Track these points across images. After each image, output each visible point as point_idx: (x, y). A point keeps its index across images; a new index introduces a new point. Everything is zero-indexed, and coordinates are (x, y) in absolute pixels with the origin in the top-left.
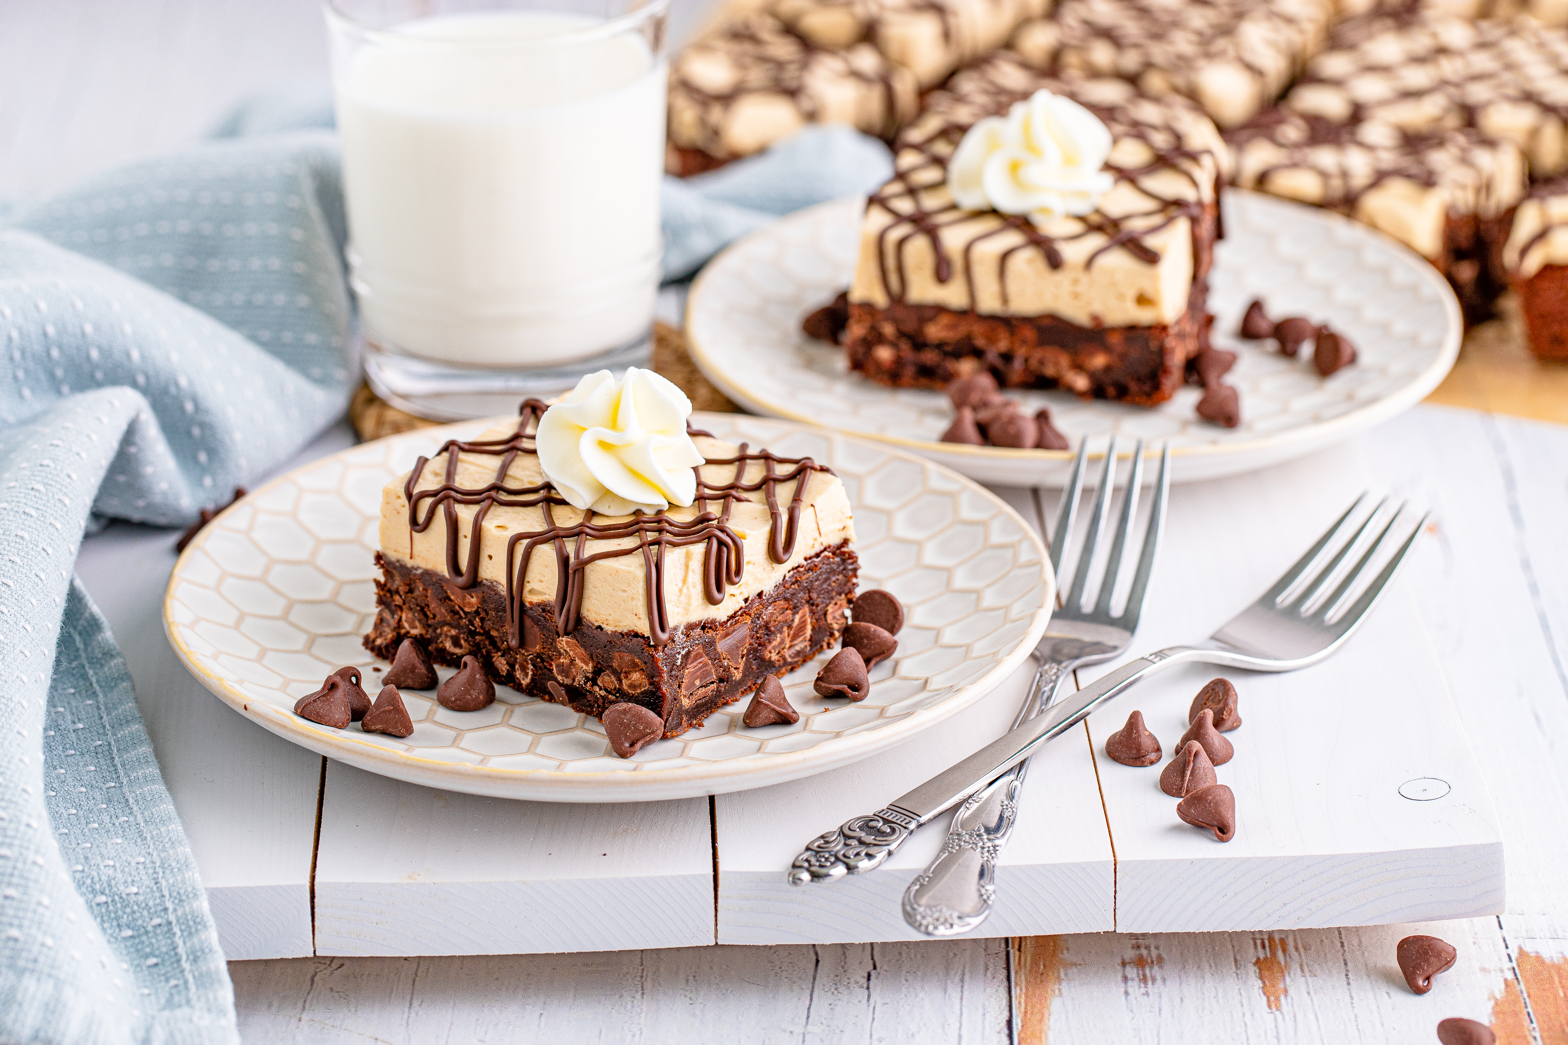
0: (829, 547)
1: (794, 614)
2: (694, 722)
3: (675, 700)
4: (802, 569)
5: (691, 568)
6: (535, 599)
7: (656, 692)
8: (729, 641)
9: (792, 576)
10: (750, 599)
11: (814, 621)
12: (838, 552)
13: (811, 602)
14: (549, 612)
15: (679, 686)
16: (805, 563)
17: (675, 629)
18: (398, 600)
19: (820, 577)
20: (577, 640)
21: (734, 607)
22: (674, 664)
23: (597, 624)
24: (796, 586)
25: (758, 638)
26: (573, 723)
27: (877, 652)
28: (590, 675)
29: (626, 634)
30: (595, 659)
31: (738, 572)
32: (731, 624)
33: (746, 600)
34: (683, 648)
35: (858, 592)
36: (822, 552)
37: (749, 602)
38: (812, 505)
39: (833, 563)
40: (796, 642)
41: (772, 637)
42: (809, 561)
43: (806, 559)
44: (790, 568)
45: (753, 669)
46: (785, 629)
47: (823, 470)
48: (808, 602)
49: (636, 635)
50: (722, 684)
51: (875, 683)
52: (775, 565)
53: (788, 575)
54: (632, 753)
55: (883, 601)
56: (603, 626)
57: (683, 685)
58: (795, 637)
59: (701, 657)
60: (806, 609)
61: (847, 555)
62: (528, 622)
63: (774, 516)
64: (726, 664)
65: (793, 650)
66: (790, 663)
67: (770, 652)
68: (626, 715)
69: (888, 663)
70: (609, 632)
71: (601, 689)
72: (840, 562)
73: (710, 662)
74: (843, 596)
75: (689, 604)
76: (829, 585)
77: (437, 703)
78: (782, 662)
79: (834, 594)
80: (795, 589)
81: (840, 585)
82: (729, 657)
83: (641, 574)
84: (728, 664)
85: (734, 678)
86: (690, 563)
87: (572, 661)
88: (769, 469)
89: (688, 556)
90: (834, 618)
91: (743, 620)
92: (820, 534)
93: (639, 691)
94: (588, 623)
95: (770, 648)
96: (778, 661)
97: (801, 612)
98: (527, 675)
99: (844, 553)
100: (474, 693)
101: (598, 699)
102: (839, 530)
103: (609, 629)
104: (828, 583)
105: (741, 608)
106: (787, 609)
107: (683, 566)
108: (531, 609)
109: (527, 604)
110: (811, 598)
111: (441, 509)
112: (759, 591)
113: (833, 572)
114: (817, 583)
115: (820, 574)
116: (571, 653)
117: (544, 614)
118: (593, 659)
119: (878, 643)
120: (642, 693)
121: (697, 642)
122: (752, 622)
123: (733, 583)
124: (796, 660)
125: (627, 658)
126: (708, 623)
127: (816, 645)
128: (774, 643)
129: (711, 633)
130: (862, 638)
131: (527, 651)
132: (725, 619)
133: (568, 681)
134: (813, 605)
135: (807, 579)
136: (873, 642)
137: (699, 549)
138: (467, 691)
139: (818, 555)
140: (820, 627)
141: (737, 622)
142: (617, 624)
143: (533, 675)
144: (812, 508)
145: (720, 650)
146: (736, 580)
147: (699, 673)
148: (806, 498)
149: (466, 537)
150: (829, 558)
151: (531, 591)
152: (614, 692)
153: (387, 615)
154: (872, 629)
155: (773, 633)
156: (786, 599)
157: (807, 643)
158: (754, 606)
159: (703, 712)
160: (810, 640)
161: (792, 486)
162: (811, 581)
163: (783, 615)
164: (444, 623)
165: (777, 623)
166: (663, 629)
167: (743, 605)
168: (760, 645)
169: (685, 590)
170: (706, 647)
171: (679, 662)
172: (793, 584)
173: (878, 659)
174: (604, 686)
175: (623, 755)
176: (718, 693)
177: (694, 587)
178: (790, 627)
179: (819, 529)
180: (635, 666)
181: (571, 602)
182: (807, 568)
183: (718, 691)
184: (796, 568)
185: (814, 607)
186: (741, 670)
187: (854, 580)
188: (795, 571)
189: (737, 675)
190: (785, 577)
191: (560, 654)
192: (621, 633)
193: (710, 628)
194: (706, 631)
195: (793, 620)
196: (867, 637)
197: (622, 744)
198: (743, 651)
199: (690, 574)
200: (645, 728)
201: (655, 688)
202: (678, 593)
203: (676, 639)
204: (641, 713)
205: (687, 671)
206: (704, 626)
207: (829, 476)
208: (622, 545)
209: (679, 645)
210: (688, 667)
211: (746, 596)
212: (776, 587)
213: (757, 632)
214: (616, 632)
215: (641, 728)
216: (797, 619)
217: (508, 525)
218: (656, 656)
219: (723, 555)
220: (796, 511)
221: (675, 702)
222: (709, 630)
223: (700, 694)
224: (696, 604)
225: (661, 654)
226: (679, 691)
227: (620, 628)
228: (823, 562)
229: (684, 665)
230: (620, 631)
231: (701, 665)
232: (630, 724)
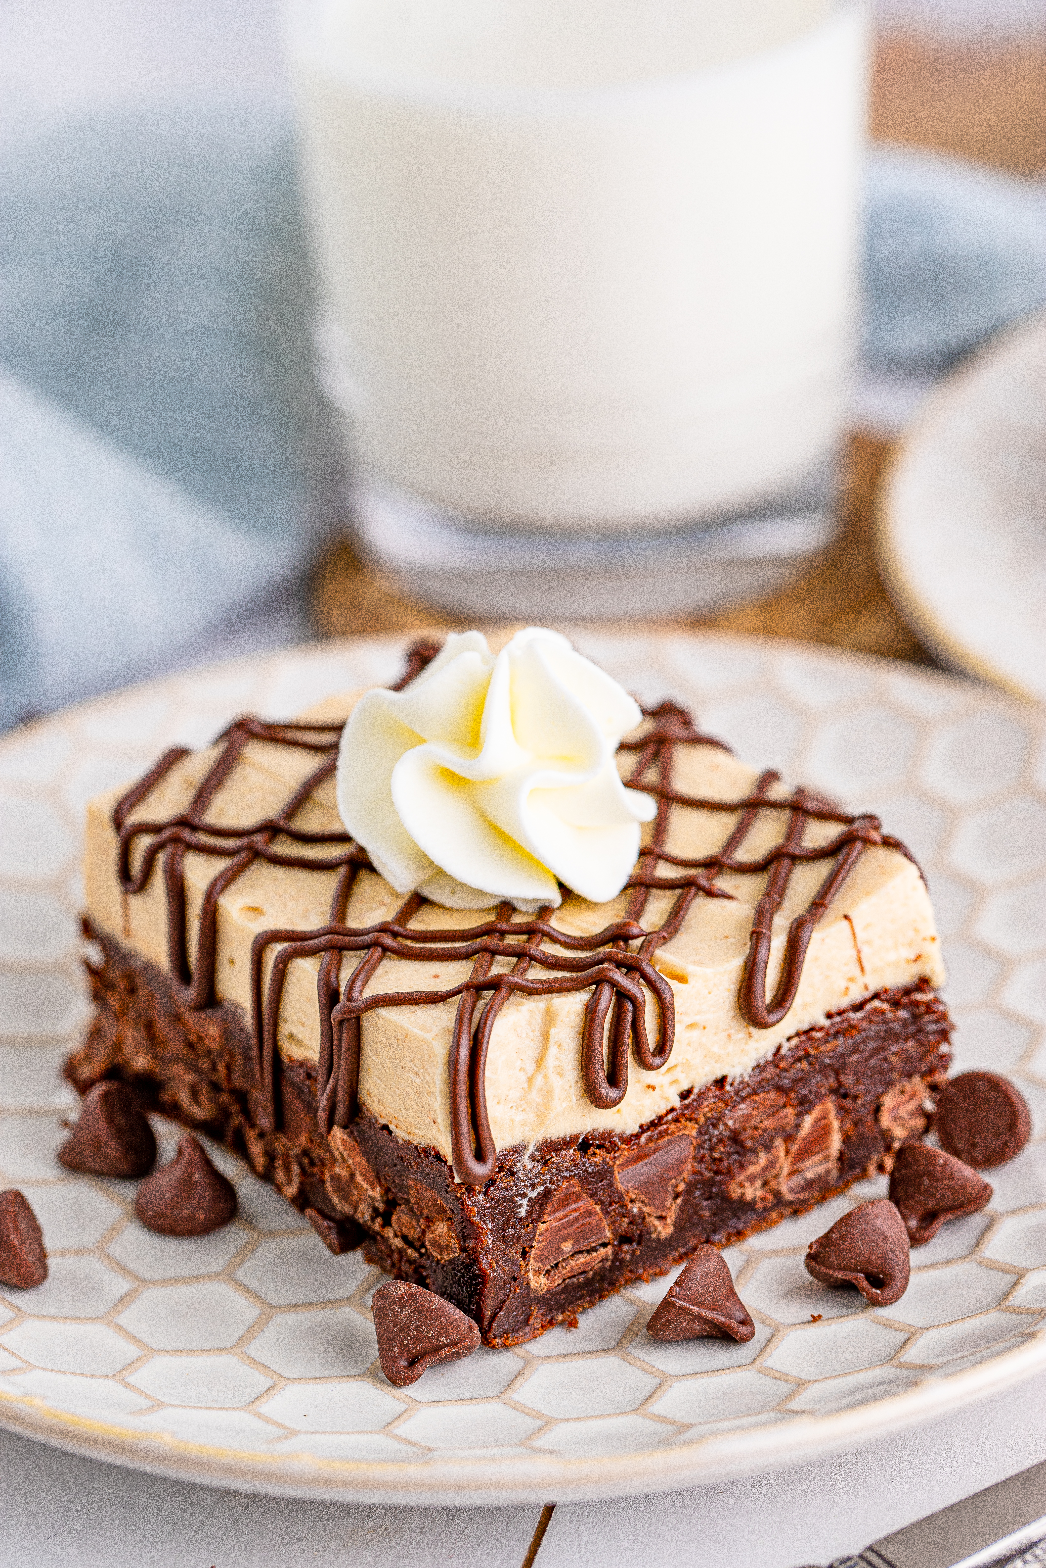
0: (886, 991)
1: (800, 1115)
2: (560, 1317)
3: (515, 1279)
4: (818, 1035)
5: (553, 1039)
6: (295, 1051)
7: (472, 1265)
8: (644, 1168)
9: (797, 1047)
10: (696, 1091)
11: (848, 1125)
12: (905, 1000)
13: (842, 1091)
14: (310, 1078)
15: (524, 1254)
16: (826, 1023)
17: (517, 1150)
18: (115, 1002)
19: (862, 1047)
20: (356, 1140)
21: (656, 1108)
22: (511, 1216)
23: (382, 1121)
24: (805, 1065)
25: (714, 1160)
26: (348, 1288)
27: (947, 1203)
28: (381, 1206)
29: (425, 1150)
30: (383, 1182)
31: (664, 1045)
32: (650, 1139)
33: (684, 1095)
34: (534, 1187)
35: (952, 1071)
36: (867, 1001)
37: (692, 1097)
38: (846, 917)
39: (895, 1020)
40: (806, 1164)
41: (749, 1157)
42: (837, 1019)
43: (829, 1016)
44: (792, 1031)
45: (700, 1217)
46: (779, 1142)
47: (890, 843)
48: (834, 1091)
49: (438, 1156)
50: (626, 1247)
52: (754, 1031)
53: (786, 1046)
54: (411, 1380)
55: (993, 1096)
56: (391, 1127)
57: (533, 1253)
58: (801, 1156)
59: (578, 1199)
60: (830, 1105)
61: (922, 1008)
62: (285, 1089)
63: (756, 936)
64: (635, 1210)
65: (798, 1179)
66: (790, 1203)
67: (741, 1185)
69: (976, 1221)
70: (401, 1141)
71: (396, 1235)
72: (910, 1021)
73: (598, 1208)
74: (916, 1079)
75: (547, 1106)
76: (885, 1060)
77: (131, 1210)
78: (771, 1200)
79: (894, 1075)
80: (802, 1070)
81: (908, 1060)
82: (643, 1198)
83: (440, 1049)
84: (641, 1212)
85: (654, 1236)
86: (552, 1031)
87: (352, 1175)
88: (793, 833)
89: (551, 1016)
90: (896, 1118)
91: (679, 1130)
92: (862, 969)
93: (446, 1257)
94: (369, 1115)
95: (741, 1177)
96: (764, 1199)
97: (816, 1112)
98: (290, 1180)
99: (917, 1004)
100: (187, 1208)
101: (392, 1251)
102: (908, 961)
103: (401, 1134)
104: (881, 1056)
105: (672, 1110)
106: (785, 1106)
107: (538, 1034)
108: (291, 1069)
109: (285, 1059)
110: (840, 1085)
111: (161, 859)
112: (719, 1075)
113: (892, 1036)
114: (855, 1057)
115: (864, 1041)
116: (350, 1161)
117: (308, 1083)
118: (380, 1181)
119: (949, 1189)
120: (451, 1261)
121: (567, 1174)
122: (700, 1132)
123: (648, 1066)
124: (803, 1196)
125: (427, 1193)
126: (593, 1138)
127: (852, 1167)
128: (752, 1169)
129: (601, 1156)
130: (921, 1175)
131: (289, 1139)
132: (636, 1129)
133: (348, 1209)
134: (845, 1096)
135: (833, 1050)
136: (940, 1185)
137: (574, 1003)
139: (858, 1007)
140: (861, 1136)
141: (661, 1135)
142: (410, 1129)
143: (302, 1184)
144: (845, 923)
145: (621, 1187)
146: (656, 1061)
147: (571, 1229)
148: (838, 902)
149: (196, 915)
150: (882, 1012)
151: (291, 1037)
152: (417, 1244)
153: (105, 1022)
154: (940, 1161)
155: (753, 1151)
156: (780, 1088)
157: (832, 1165)
158: (706, 1103)
159: (582, 1297)
160: (841, 1157)
161: (822, 870)
162: (842, 1056)
163: (776, 1118)
164: (176, 1060)
165: (759, 1132)
166: (480, 1156)
167: (676, 1102)
168: (717, 1172)
169: (539, 1080)
170: (589, 1183)
171: (523, 1212)
172: (799, 1060)
173: (950, 1216)
174: (401, 1231)
176: (617, 1263)
177: (561, 1072)
178: (790, 1138)
179: (860, 960)
180: (440, 1212)
181: (341, 1075)
182: (832, 1031)
183: (617, 1259)
184: (806, 1032)
185: (848, 1102)
186: (670, 1220)
187: (944, 1048)
188: (803, 1038)
189: (663, 1230)
190: (779, 1048)
191: (334, 1160)
192: (417, 1147)
193: (600, 1147)
194: (590, 1152)
195: (798, 1126)
196: (930, 1175)
197: (394, 1359)
198: (677, 1185)
199: (553, 1051)
200: (438, 1335)
201: (470, 1259)
202: (526, 1086)
203: (515, 1170)
204: (431, 1306)
205: (542, 1227)
206: (585, 1145)
207: (897, 858)
208: (438, 980)
209: (523, 1181)
210: (545, 1218)
211: (685, 1087)
212: (759, 1068)
213: (712, 1150)
214: (410, 1143)
215: (430, 1335)
216: (808, 1122)
217: (266, 907)
218: (469, 1203)
219: (626, 1013)
220: (806, 930)
221: (513, 1283)
222: (597, 1151)
223: (572, 1267)
224: (564, 1105)
225: (480, 1198)
226: (523, 1263)
227: (415, 1138)
228: (869, 1019)
229: (534, 1216)
230: (415, 1143)
231: (577, 1214)
232: (411, 1321)
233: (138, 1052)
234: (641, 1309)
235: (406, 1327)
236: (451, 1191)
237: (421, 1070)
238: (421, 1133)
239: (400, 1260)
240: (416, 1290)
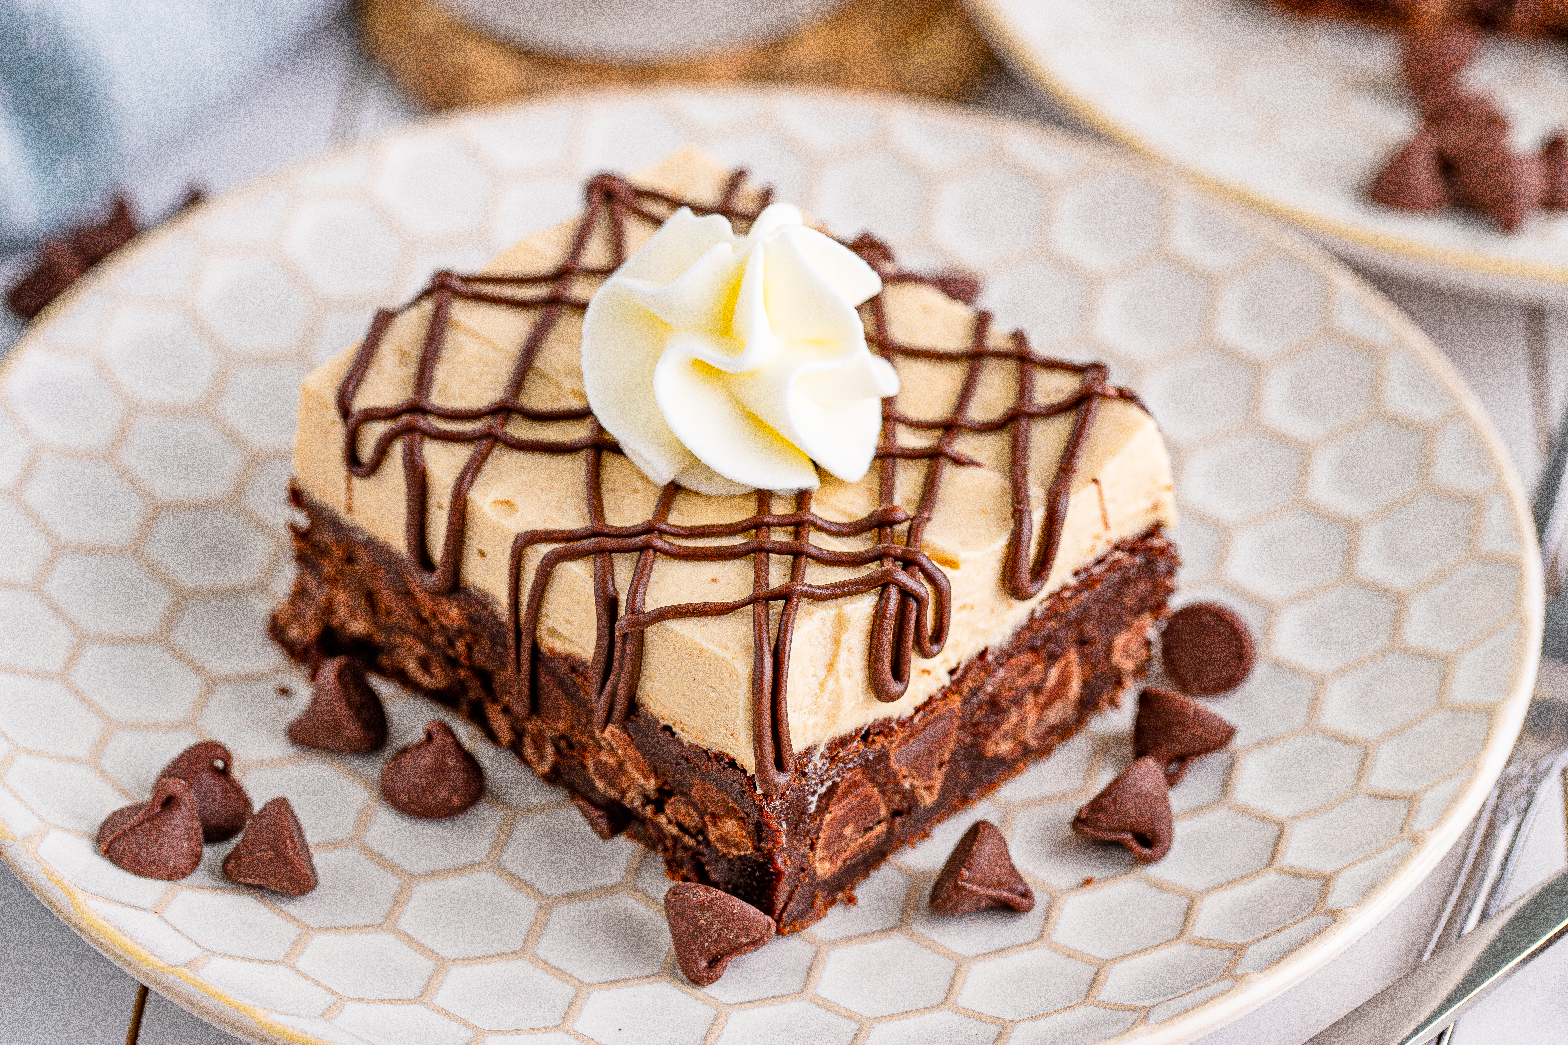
0: (1125, 542)
1: (1046, 670)
2: (840, 896)
3: (803, 870)
4: (1066, 594)
5: (843, 645)
6: (559, 646)
7: (766, 864)
8: (916, 745)
9: (1048, 609)
10: (962, 666)
11: (1087, 668)
12: (1140, 547)
13: (1083, 640)
14: (582, 674)
15: (813, 846)
16: (1074, 581)
17: (809, 752)
18: (327, 568)
19: (1103, 596)
20: (629, 735)
21: (928, 690)
22: (802, 813)
23: (664, 723)
24: (1054, 624)
25: (974, 726)
26: (618, 870)
27: (1196, 747)
28: (653, 795)
29: (716, 756)
30: (660, 776)
31: (939, 636)
32: (922, 719)
33: (952, 672)
34: (822, 783)
35: (1176, 603)
36: (1109, 554)
37: (959, 672)
38: (1095, 481)
39: (1131, 567)
40: (1048, 712)
41: (1003, 717)
42: (1084, 576)
43: (1076, 574)
44: (1045, 598)
45: (960, 779)
46: (1029, 699)
47: (1124, 396)
48: (1077, 641)
49: (732, 763)
50: (898, 821)
51: (1187, 813)
52: (1015, 603)
53: (1040, 610)
54: (712, 980)
55: (1218, 628)
56: (675, 729)
57: (820, 843)
58: (1046, 705)
59: (859, 787)
60: (1073, 655)
61: (1157, 550)
62: (545, 679)
63: (1019, 514)
64: (907, 785)
65: (1042, 727)
66: (1034, 750)
67: (996, 744)
68: (703, 914)
69: (1217, 760)
70: (686, 744)
71: (670, 822)
72: (1143, 565)
73: (875, 790)
74: (1147, 614)
75: (837, 707)
76: (1121, 604)
77: (377, 792)
78: (1018, 751)
79: (1127, 616)
80: (1052, 628)
81: (1140, 600)
82: (914, 773)
83: (743, 668)
84: (911, 786)
85: (921, 806)
86: (844, 637)
87: (621, 765)
88: (1024, 388)
89: (840, 623)
90: (1125, 654)
91: (946, 704)
92: (1106, 525)
93: (735, 853)
94: (648, 715)
95: (996, 736)
96: (1013, 752)
97: (1060, 664)
98: (542, 758)
99: (1151, 548)
100: (442, 793)
101: (666, 837)
102: (1144, 513)
103: (686, 737)
104: (1117, 601)
105: (943, 688)
106: (1034, 664)
107: (829, 640)
108: (551, 660)
109: (544, 650)
110: (1081, 634)
111: (398, 449)
112: (981, 647)
113: (1127, 581)
114: (1095, 607)
115: (1103, 591)
116: (620, 752)
117: (573, 676)
118: (656, 775)
119: (1198, 736)
120: (740, 858)
121: (851, 766)
122: (964, 703)
123: (926, 655)
124: (1047, 739)
125: (716, 794)
126: (874, 728)
127: (1089, 704)
128: (1006, 727)
129: (880, 743)
130: (1169, 725)
131: (544, 722)
132: (910, 713)
133: (613, 793)
134: (1085, 644)
135: (1078, 605)
136: (1189, 733)
137: (862, 607)
138: (430, 789)
139: (1100, 562)
140: (1097, 677)
141: (932, 712)
142: (699, 735)
143: (556, 763)
144: (1094, 486)
145: (895, 767)
146: (935, 648)
147: (852, 815)
148: (1084, 464)
149: (440, 506)
150: (1121, 561)
151: (552, 631)
152: (693, 832)
153: (311, 582)
154: (1190, 711)
155: (1006, 710)
156: (1033, 649)
157: (1071, 707)
158: (970, 676)
159: (857, 874)
160: (1078, 701)
161: (1062, 427)
162: (1085, 608)
163: (1027, 675)
164: (403, 631)
165: (1013, 692)
166: (781, 766)
167: (947, 681)
168: (977, 736)
169: (830, 684)
170: (869, 768)
171: (812, 808)
172: (1049, 620)
173: (1197, 757)
174: (676, 819)
175: (696, 980)
176: (890, 836)
177: (849, 676)
178: (1038, 692)
179: (1105, 517)
180: (730, 812)
181: (620, 678)
182: (1078, 588)
183: (890, 833)
184: (1057, 594)
185: (1088, 649)
186: (936, 789)
188: (1054, 599)
189: (929, 799)
190: (1033, 614)
191: (600, 748)
192: (705, 752)
193: (879, 734)
194: (870, 741)
195: (1044, 679)
196: (1180, 724)
197: (695, 961)
198: (942, 756)
199: (843, 655)
200: (737, 937)
201: (764, 858)
202: (818, 691)
203: (807, 771)
204: (733, 910)
205: (828, 817)
206: (866, 736)
207: (1133, 411)
208: (718, 584)
209: (814, 779)
210: (831, 808)
211: (954, 666)
212: (1018, 634)
213: (973, 715)
214: (697, 747)
215: (731, 937)
216: (1054, 675)
217: (518, 502)
218: (767, 809)
219: (911, 611)
220: (1062, 501)
221: (802, 874)
222: (877, 738)
223: (853, 850)
224: (852, 704)
225: (777, 803)
226: (811, 855)
227: (704, 743)
228: (1110, 569)
229: (822, 809)
230: (704, 748)
231: (858, 799)
232: (712, 925)
233: (353, 615)
234: (914, 878)
235: (708, 930)
236: (748, 797)
237: (720, 687)
238: (712, 740)
239: (675, 846)
240: (716, 895)
